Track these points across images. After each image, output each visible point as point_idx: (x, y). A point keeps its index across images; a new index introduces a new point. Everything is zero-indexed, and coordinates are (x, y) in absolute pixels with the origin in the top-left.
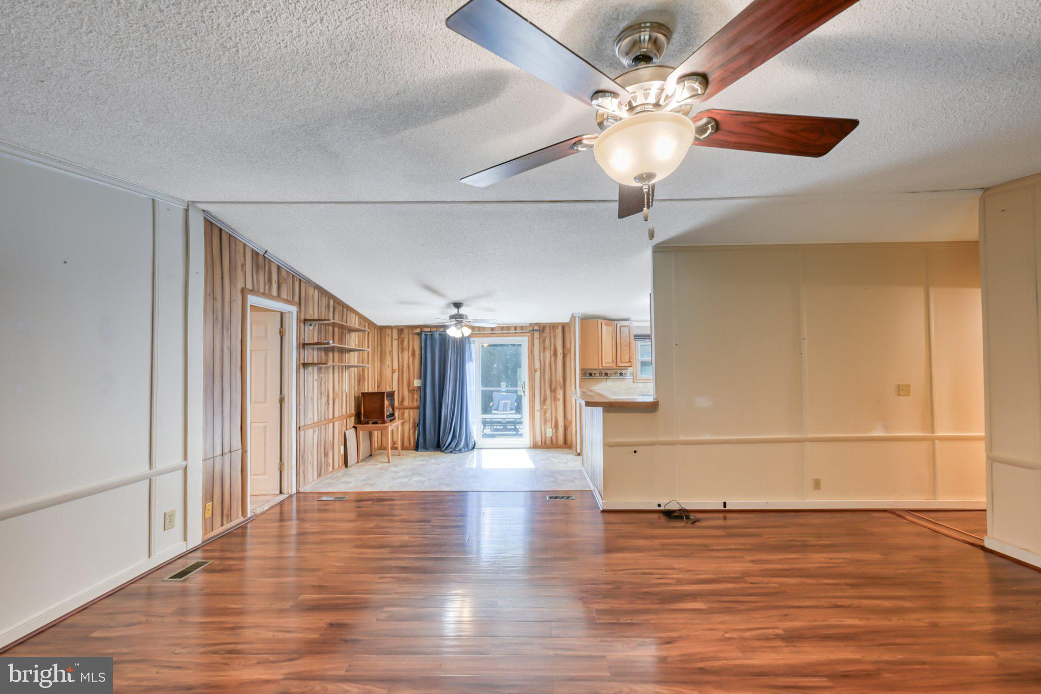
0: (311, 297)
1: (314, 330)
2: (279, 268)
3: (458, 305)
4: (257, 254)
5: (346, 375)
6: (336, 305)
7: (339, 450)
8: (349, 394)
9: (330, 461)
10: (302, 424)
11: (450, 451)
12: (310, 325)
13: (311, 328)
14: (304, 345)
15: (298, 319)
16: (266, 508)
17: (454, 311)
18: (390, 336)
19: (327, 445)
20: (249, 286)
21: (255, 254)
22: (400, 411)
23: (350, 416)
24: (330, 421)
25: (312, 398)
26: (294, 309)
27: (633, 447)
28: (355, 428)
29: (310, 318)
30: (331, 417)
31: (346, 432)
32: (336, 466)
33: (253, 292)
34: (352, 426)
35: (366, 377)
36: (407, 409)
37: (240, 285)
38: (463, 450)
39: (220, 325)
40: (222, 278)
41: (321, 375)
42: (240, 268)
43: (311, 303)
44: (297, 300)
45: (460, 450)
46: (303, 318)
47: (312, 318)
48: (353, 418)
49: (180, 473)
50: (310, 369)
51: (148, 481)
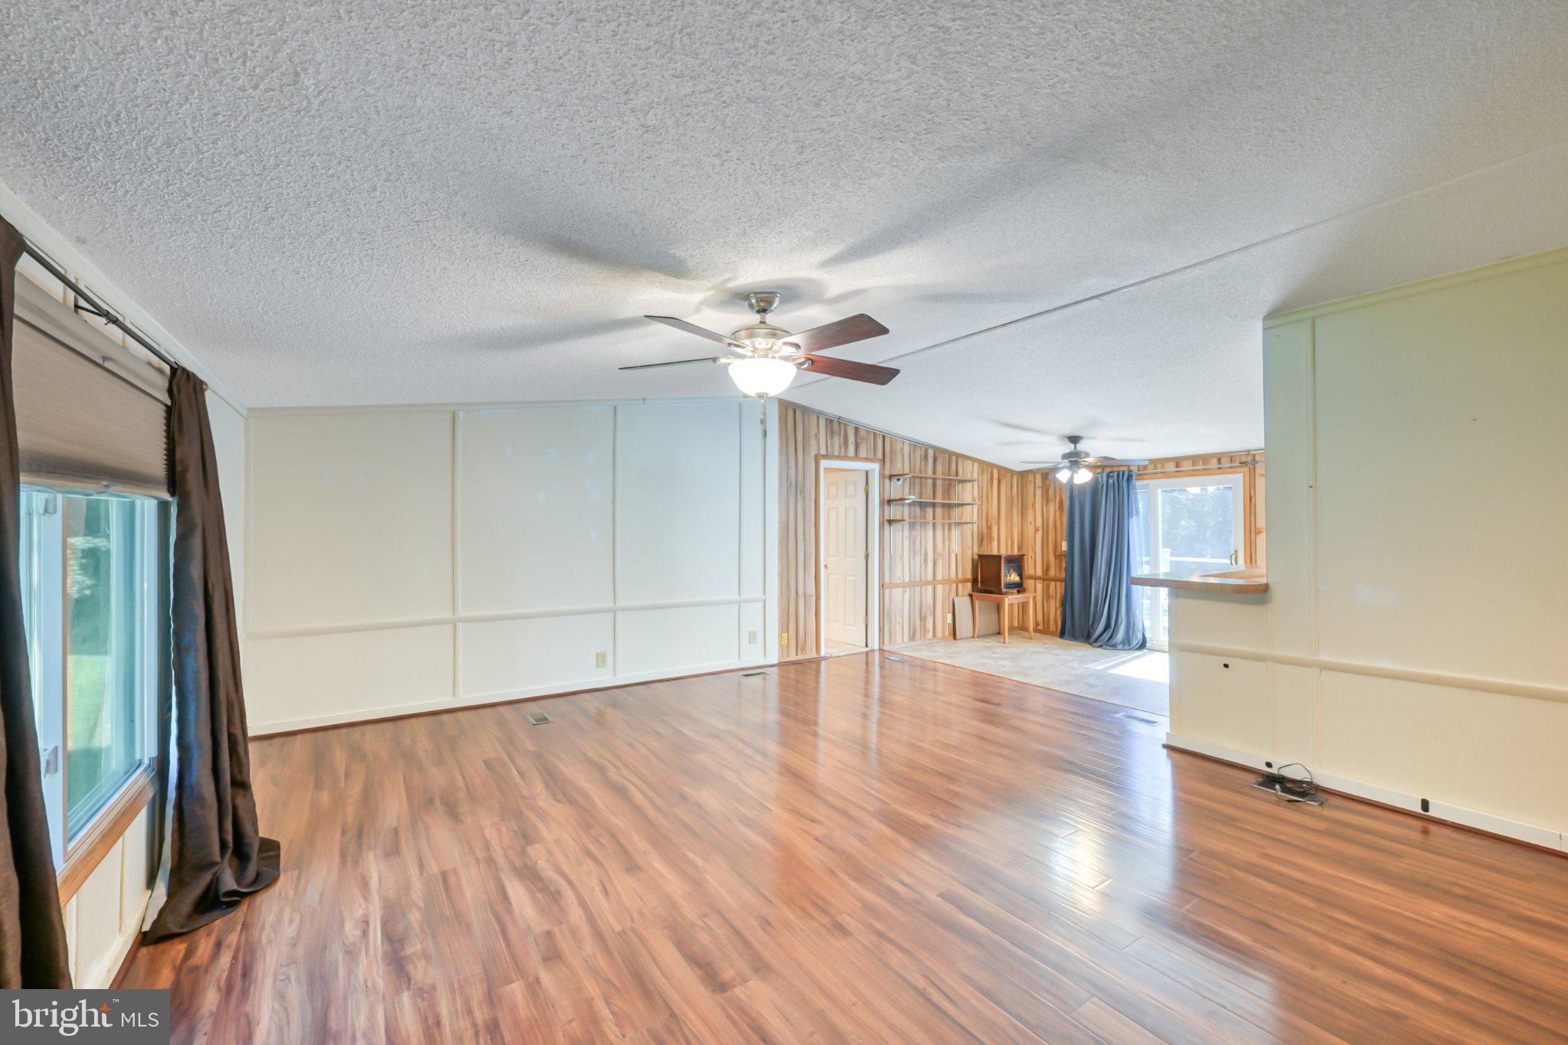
0: (899, 452)
1: (903, 485)
2: (856, 429)
3: (1074, 439)
4: (831, 421)
5: (955, 533)
6: (937, 455)
7: (944, 618)
8: (962, 555)
9: (930, 626)
10: (887, 580)
11: (1099, 644)
12: (898, 480)
13: (900, 483)
14: (889, 502)
15: (882, 476)
16: (843, 654)
17: (1070, 447)
18: (1032, 483)
19: (923, 610)
20: (823, 452)
21: (830, 422)
22: (1045, 582)
23: (965, 581)
24: (927, 583)
25: (902, 557)
26: (875, 467)
27: (1224, 658)
28: (971, 595)
29: (898, 473)
30: (930, 577)
31: (957, 600)
32: (939, 633)
33: (826, 457)
34: (967, 593)
35: (995, 535)
36: (1053, 581)
37: (813, 452)
38: (1120, 647)
39: (794, 489)
40: (796, 450)
41: (915, 533)
42: (813, 437)
43: (899, 456)
44: (880, 455)
45: (1114, 647)
46: (887, 473)
47: (901, 473)
48: (969, 585)
49: (761, 604)
50: (898, 526)
51: (737, 605)
